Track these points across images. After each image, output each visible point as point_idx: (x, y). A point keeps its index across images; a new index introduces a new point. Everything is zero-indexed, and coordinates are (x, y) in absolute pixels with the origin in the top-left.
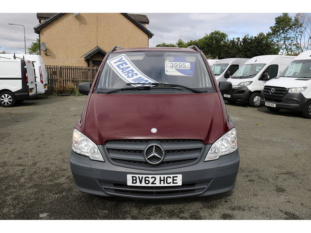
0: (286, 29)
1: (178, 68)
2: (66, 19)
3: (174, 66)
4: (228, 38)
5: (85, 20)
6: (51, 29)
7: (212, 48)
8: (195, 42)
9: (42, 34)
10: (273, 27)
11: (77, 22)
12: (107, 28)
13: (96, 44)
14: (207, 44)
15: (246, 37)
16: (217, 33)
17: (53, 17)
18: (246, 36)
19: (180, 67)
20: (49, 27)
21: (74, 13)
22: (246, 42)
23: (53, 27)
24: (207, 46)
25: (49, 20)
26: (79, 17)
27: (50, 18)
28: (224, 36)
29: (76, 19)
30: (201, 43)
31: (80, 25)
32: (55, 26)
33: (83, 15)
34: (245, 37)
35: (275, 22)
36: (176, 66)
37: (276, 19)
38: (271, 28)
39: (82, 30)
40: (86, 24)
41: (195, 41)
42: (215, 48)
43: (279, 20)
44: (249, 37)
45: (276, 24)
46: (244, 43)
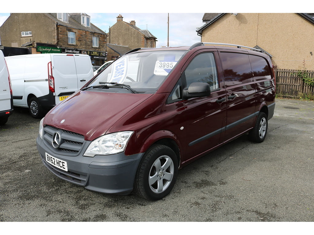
1: (166, 68)
2: (227, 19)
3: (162, 66)
5: (246, 19)
6: (212, 30)
9: (204, 36)
11: (237, 22)
12: (269, 25)
13: (256, 43)
17: (214, 19)
19: (168, 66)
20: (210, 28)
21: (233, 13)
23: (214, 28)
25: (210, 22)
26: (239, 16)
27: (211, 20)
29: (236, 19)
31: (240, 24)
32: (216, 27)
33: (243, 14)
36: (164, 66)
39: (241, 29)
40: (246, 23)
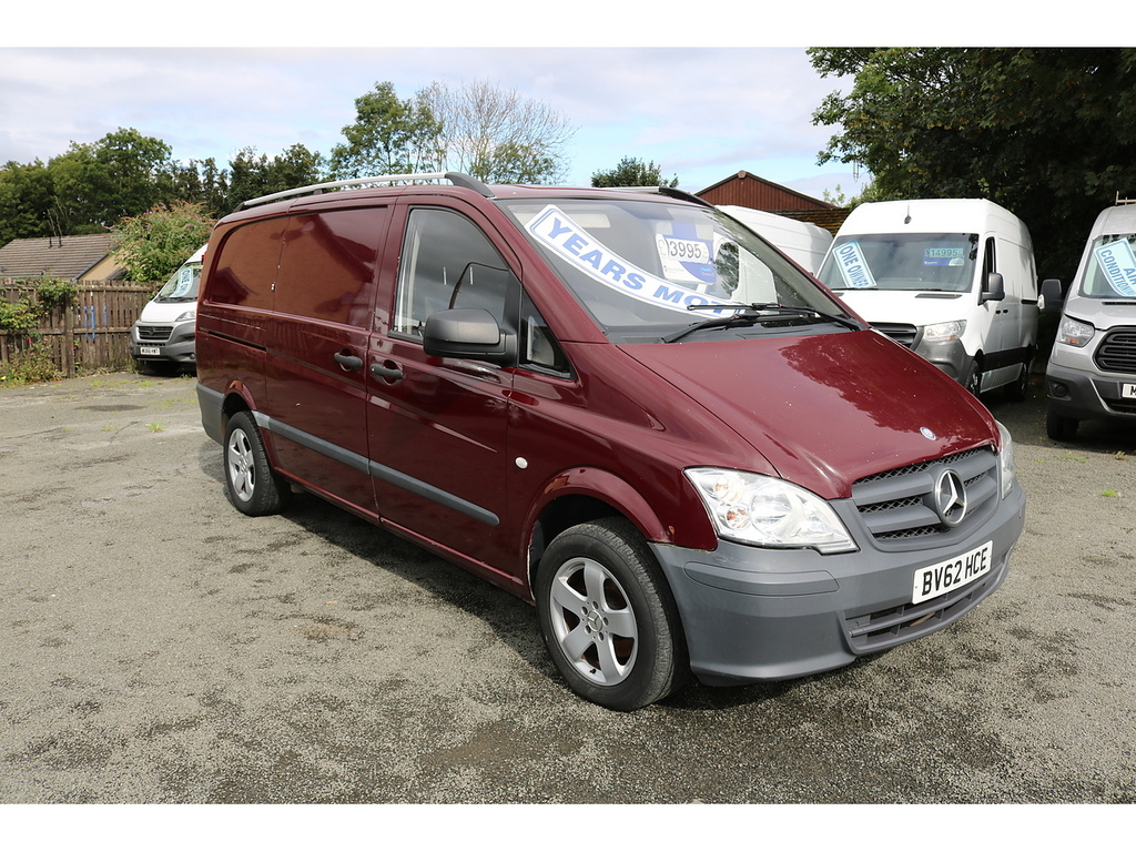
0: (395, 138)
4: (173, 157)
7: (115, 195)
8: (34, 169)
10: (353, 129)
14: (91, 179)
15: (246, 159)
16: (128, 137)
18: (242, 154)
22: (247, 175)
24: (91, 186)
28: (155, 149)
30: (66, 176)
34: (240, 159)
35: (357, 115)
37: (358, 102)
38: (346, 131)
41: (33, 164)
42: (125, 196)
43: (368, 108)
44: (256, 160)
45: (360, 118)
46: (239, 178)
